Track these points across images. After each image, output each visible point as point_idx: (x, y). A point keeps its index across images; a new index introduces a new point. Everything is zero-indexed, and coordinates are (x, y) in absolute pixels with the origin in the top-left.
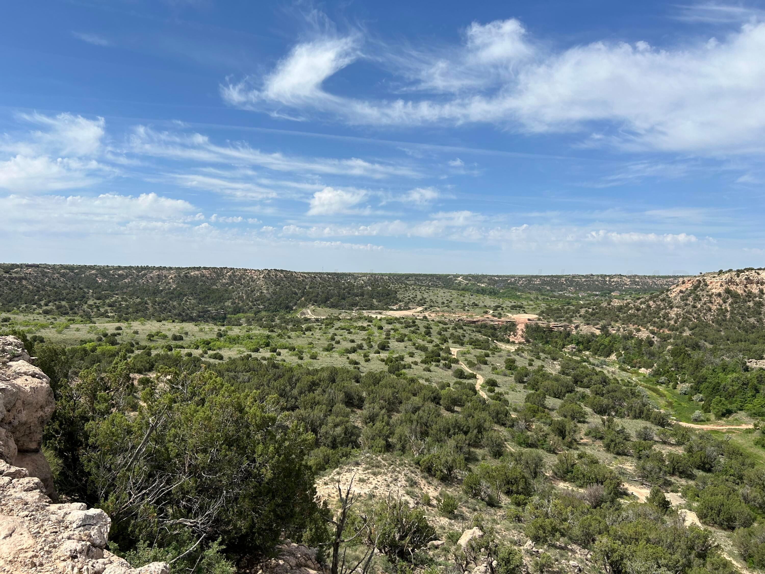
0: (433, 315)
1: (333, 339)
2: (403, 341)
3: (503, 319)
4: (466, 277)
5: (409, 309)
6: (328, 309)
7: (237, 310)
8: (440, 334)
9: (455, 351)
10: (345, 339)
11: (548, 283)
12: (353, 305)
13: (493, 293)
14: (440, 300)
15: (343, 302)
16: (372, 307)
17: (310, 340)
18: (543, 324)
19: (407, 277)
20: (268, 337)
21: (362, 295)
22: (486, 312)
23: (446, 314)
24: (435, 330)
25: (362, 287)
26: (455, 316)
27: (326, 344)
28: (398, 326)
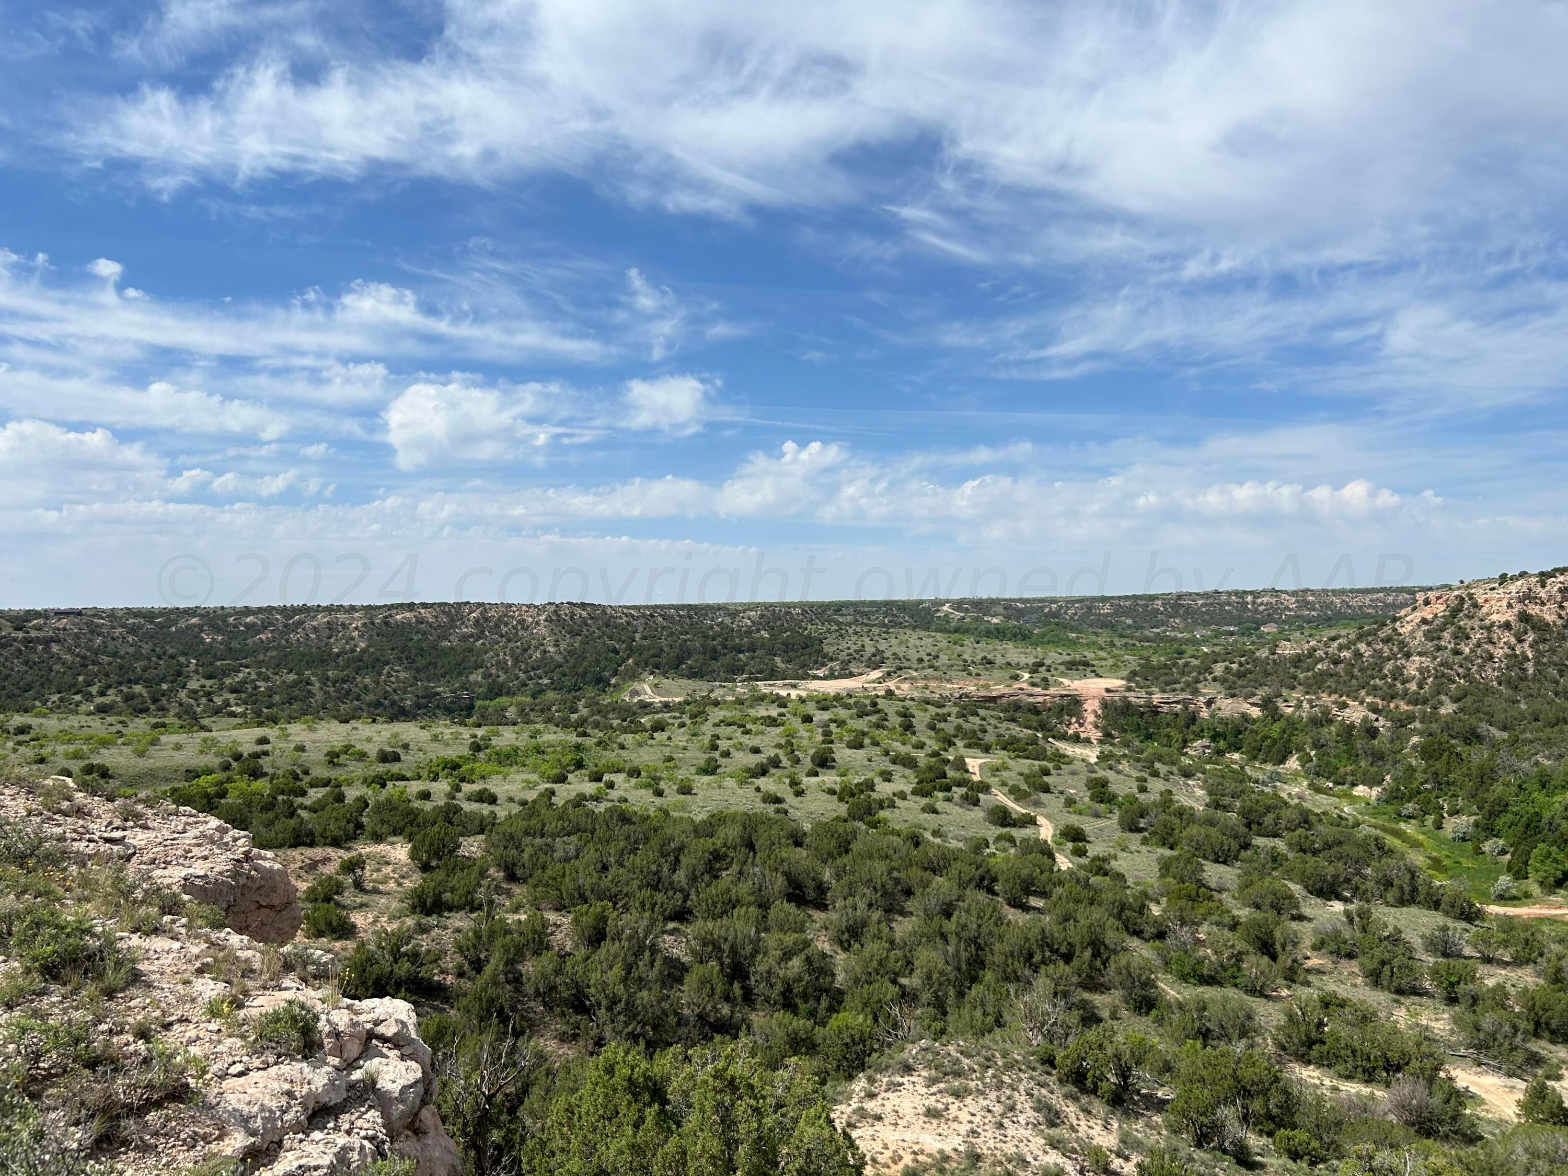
0: (906, 686)
1: (714, 747)
2: (861, 746)
3: (1052, 691)
4: (958, 605)
5: (851, 675)
6: (684, 682)
7: (496, 691)
8: (932, 727)
9: (975, 764)
10: (740, 747)
11: (1128, 612)
12: (734, 670)
13: (1022, 637)
14: (913, 655)
15: (715, 665)
16: (773, 675)
17: (667, 752)
18: (1137, 698)
19: (839, 607)
20: (578, 747)
21: (752, 648)
22: (1016, 678)
23: (933, 684)
24: (921, 719)
25: (749, 632)
26: (951, 688)
27: (702, 759)
28: (843, 713)
